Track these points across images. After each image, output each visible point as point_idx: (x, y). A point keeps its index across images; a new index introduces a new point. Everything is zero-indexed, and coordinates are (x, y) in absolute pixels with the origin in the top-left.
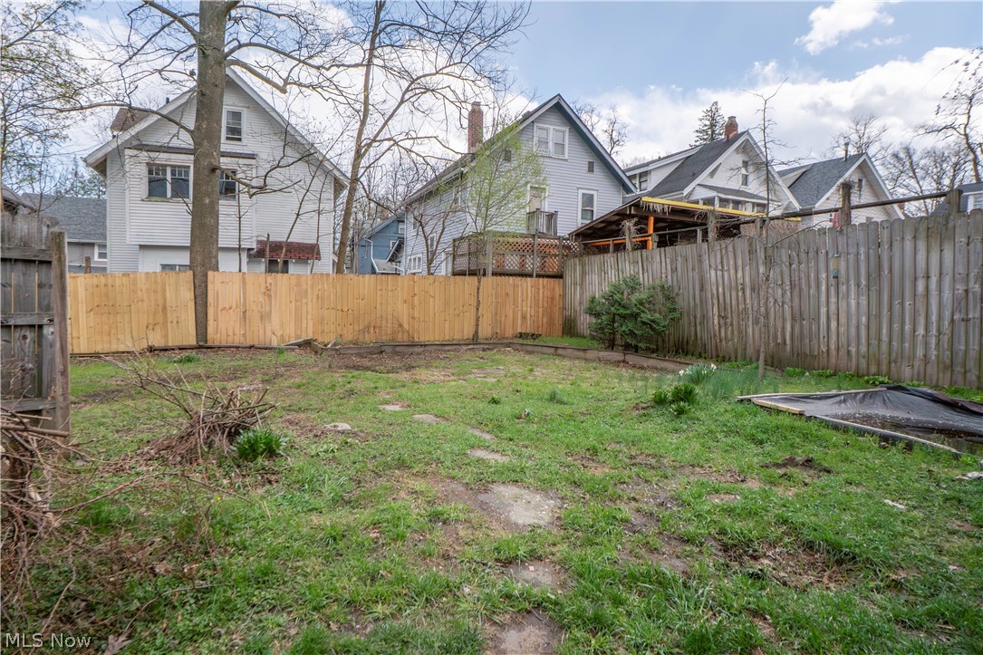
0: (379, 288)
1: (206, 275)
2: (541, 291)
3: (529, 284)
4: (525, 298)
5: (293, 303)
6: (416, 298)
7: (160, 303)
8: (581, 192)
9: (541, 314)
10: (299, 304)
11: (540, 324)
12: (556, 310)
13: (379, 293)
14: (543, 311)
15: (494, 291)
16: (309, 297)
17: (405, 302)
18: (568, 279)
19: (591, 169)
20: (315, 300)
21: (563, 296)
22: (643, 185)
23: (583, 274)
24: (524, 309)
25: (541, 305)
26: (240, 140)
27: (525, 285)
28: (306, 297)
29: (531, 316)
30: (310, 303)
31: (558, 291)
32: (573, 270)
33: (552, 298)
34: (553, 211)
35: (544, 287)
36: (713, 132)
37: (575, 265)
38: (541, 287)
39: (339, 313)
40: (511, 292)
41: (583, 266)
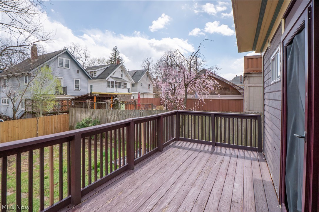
2: (61, 119)
3: (57, 117)
4: (55, 121)
8: (75, 79)
9: (61, 126)
11: (61, 129)
12: (67, 124)
14: (62, 125)
15: (43, 122)
18: (71, 114)
19: (78, 72)
21: (69, 119)
22: (95, 75)
23: (75, 113)
24: (55, 125)
25: (61, 123)
27: (55, 118)
29: (58, 127)
31: (67, 117)
32: (72, 111)
33: (65, 120)
34: (65, 86)
35: (62, 117)
36: (116, 54)
37: (72, 110)
38: (61, 117)
40: (50, 121)
41: (75, 110)
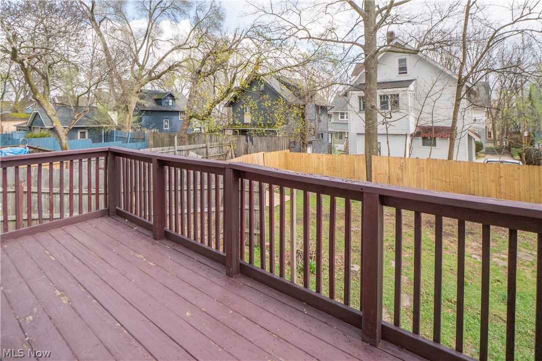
0: (471, 170)
1: (371, 157)
5: (415, 175)
6: (502, 179)
7: (352, 168)
10: (418, 175)
13: (472, 173)
16: (425, 171)
17: (493, 181)
20: (429, 173)
26: (406, 73)
28: (423, 171)
30: (425, 175)
39: (444, 183)
